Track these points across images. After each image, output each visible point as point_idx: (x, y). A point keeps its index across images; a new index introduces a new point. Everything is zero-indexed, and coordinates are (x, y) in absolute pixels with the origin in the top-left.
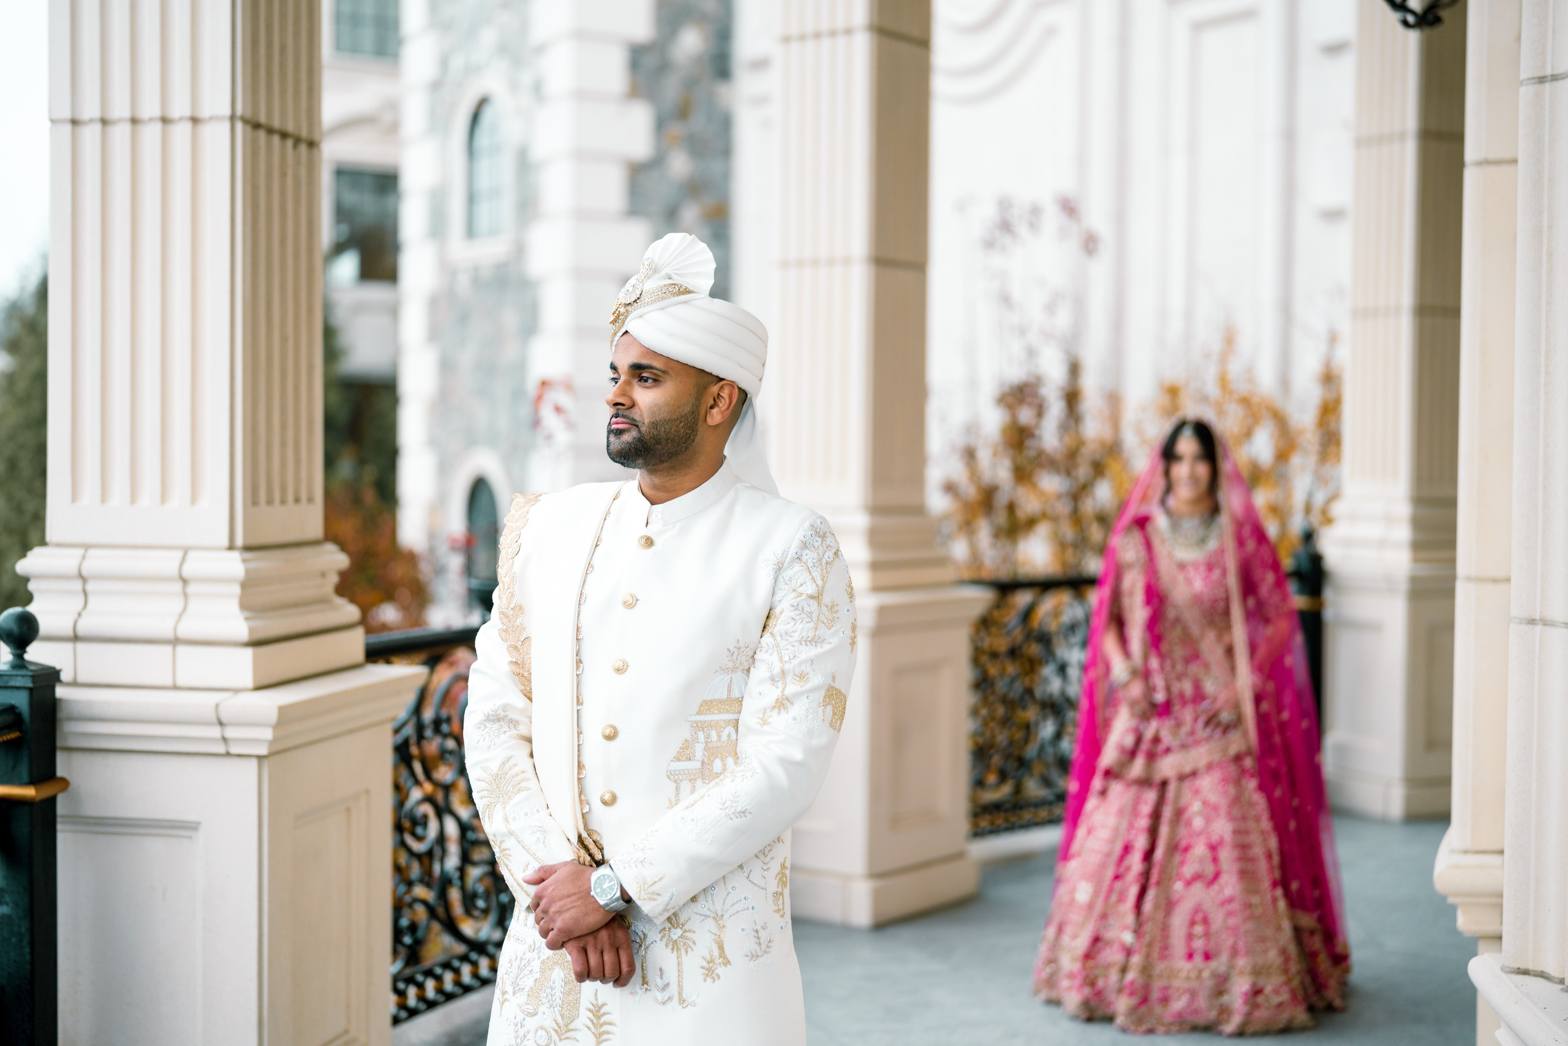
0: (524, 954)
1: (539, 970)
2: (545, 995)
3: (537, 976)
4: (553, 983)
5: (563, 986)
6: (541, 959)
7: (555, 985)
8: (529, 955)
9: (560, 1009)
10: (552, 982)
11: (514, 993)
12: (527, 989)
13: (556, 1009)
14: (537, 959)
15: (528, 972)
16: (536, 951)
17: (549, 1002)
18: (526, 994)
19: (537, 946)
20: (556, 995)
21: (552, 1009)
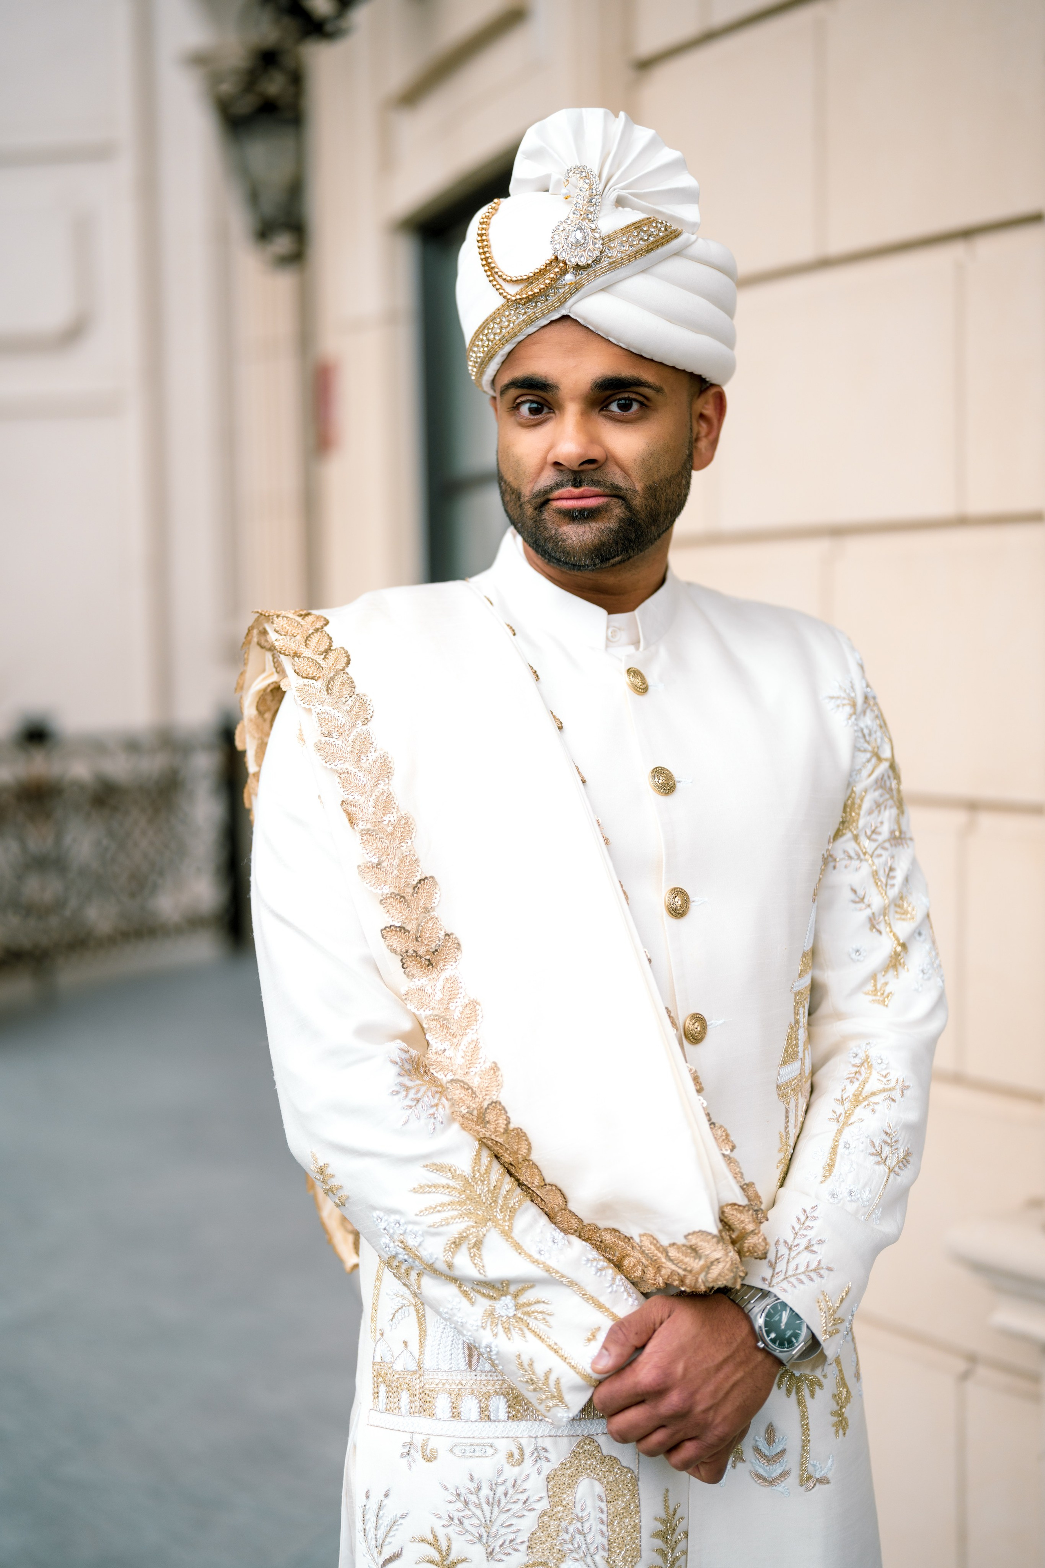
0: (500, 1472)
1: (544, 1494)
2: (567, 1537)
3: (544, 1505)
4: (582, 1510)
5: (605, 1509)
6: (545, 1473)
7: (585, 1514)
8: (511, 1472)
9: (606, 1554)
10: (578, 1507)
11: (490, 1554)
12: (524, 1536)
13: (597, 1558)
14: (534, 1475)
15: (520, 1505)
16: (528, 1461)
17: (579, 1547)
18: (525, 1546)
19: (527, 1452)
20: (593, 1530)
21: (589, 1560)
